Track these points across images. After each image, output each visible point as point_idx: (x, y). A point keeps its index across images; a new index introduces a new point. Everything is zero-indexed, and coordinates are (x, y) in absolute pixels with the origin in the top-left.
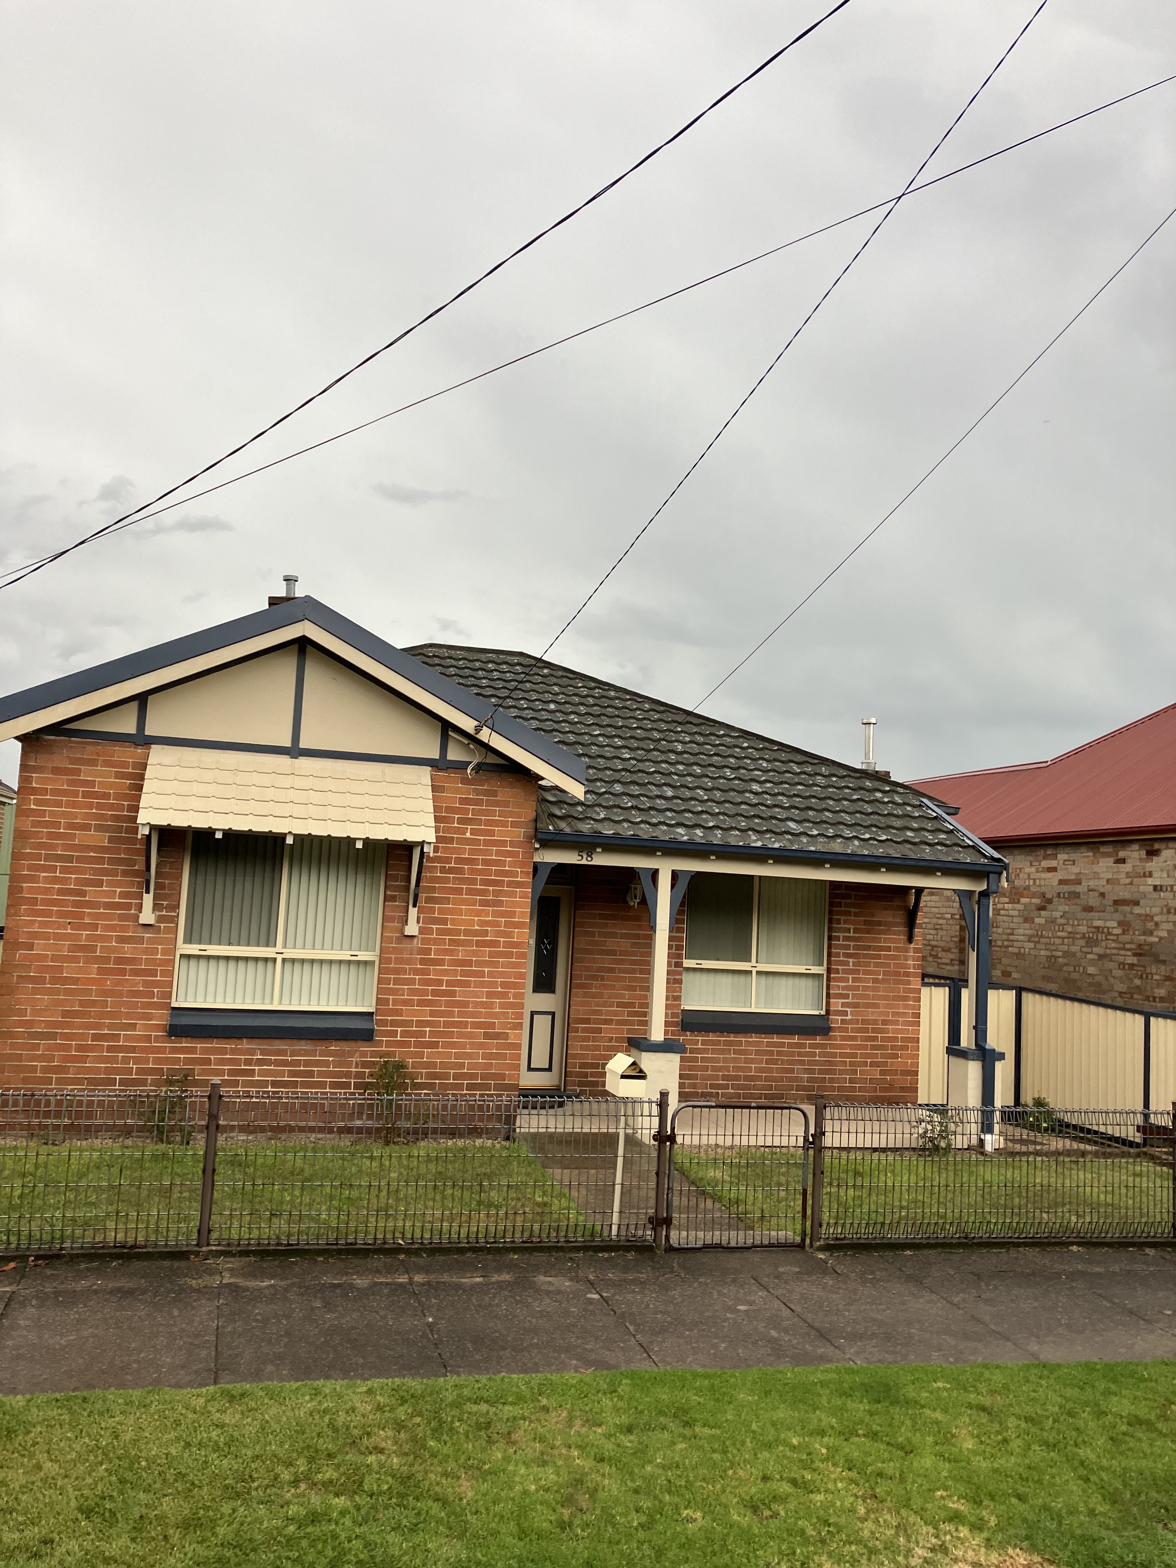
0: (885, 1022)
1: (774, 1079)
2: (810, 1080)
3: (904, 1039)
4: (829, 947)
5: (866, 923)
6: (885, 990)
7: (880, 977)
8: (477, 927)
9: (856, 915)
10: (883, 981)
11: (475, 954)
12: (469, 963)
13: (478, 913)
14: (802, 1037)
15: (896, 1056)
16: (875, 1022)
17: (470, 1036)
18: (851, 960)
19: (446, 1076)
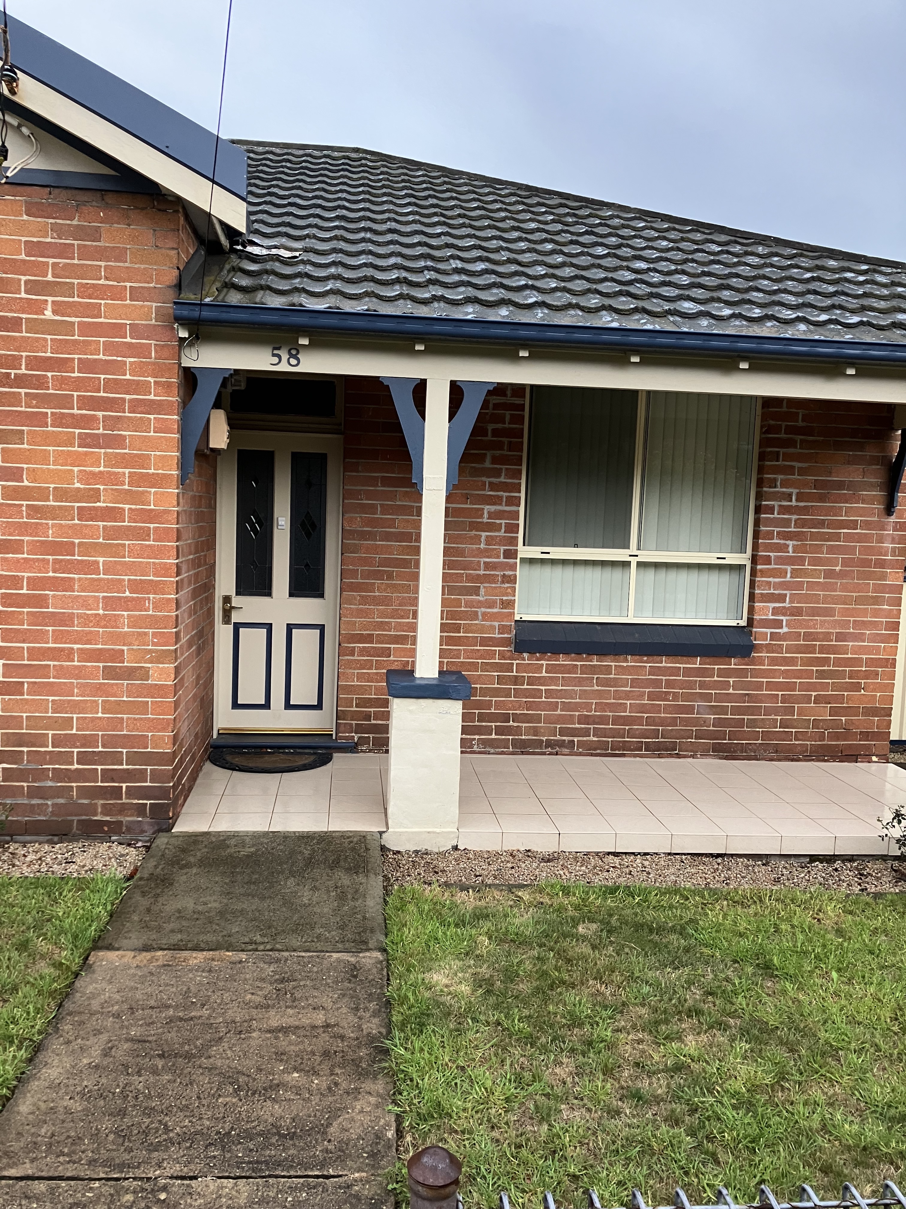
0: (841, 637)
1: (662, 722)
2: (718, 723)
3: (870, 662)
4: (757, 523)
5: (817, 485)
6: (844, 588)
7: (838, 568)
8: (78, 485)
9: (802, 472)
10: (841, 575)
11: (77, 531)
12: (69, 548)
13: (78, 460)
14: (708, 660)
15: (857, 687)
16: (827, 636)
17: (78, 673)
18: (790, 543)
19: (40, 740)
